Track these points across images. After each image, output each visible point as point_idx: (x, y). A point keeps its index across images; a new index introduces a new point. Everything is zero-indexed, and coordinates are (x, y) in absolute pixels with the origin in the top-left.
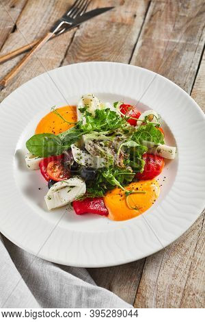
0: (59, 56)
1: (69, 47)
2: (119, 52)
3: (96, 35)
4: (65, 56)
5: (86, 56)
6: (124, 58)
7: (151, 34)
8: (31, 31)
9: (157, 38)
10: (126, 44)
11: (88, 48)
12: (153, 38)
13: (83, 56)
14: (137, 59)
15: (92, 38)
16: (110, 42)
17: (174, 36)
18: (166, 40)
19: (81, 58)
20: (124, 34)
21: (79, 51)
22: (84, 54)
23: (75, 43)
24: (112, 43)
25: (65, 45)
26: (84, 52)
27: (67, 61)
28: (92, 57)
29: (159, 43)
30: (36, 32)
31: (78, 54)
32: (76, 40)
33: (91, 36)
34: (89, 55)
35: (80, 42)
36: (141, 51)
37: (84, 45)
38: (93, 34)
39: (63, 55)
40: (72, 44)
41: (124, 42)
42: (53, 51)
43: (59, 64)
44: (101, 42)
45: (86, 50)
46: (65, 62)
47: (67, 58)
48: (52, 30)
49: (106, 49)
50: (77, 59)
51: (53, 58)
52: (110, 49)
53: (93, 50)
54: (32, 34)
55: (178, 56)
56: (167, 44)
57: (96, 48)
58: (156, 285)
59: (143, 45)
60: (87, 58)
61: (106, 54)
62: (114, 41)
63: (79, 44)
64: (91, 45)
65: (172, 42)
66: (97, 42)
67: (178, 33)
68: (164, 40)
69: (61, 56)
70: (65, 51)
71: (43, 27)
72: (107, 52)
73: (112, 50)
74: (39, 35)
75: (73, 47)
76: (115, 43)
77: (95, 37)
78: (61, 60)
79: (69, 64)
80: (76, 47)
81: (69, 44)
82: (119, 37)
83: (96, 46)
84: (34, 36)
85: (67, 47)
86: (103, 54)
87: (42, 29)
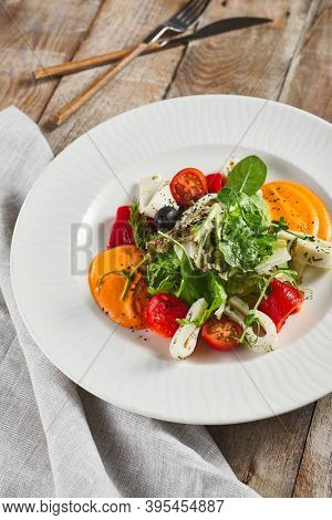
0: (163, 79)
1: (179, 63)
2: (263, 73)
3: (225, 44)
4: (174, 78)
5: (208, 79)
6: (271, 83)
7: (314, 46)
8: (117, 37)
9: (325, 53)
10: (273, 59)
11: (210, 66)
12: (318, 52)
13: (202, 78)
14: (292, 86)
15: (217, 49)
16: (247, 57)
19: (200, 81)
20: (271, 44)
21: (196, 71)
22: (204, 76)
23: (189, 58)
24: (250, 58)
25: (173, 61)
26: (204, 72)
27: (176, 85)
28: (218, 80)
29: (328, 61)
30: (125, 39)
31: (195, 75)
32: (191, 52)
33: (215, 45)
34: (213, 78)
35: (197, 55)
36: (298, 73)
37: (204, 61)
38: (218, 43)
39: (170, 76)
40: (185, 59)
41: (270, 58)
42: (153, 71)
43: (162, 92)
44: (232, 57)
45: (208, 69)
46: (174, 90)
47: (177, 81)
48: (147, 40)
49: (240, 68)
50: (193, 83)
51: (152, 81)
52: (247, 67)
53: (219, 69)
54: (119, 42)
57: (224, 66)
59: (301, 63)
60: (209, 82)
61: (241, 76)
62: (254, 54)
63: (198, 60)
64: (216, 61)
66: (225, 56)
69: (167, 80)
70: (172, 70)
71: (137, 32)
72: (243, 72)
73: (251, 70)
74: (130, 43)
75: (186, 64)
76: (255, 58)
77: (222, 48)
78: (166, 85)
79: (181, 95)
80: (190, 63)
81: (178, 59)
82: (262, 48)
83: (223, 62)
84: (122, 45)
85: (175, 64)
86: (236, 76)
87: (134, 35)
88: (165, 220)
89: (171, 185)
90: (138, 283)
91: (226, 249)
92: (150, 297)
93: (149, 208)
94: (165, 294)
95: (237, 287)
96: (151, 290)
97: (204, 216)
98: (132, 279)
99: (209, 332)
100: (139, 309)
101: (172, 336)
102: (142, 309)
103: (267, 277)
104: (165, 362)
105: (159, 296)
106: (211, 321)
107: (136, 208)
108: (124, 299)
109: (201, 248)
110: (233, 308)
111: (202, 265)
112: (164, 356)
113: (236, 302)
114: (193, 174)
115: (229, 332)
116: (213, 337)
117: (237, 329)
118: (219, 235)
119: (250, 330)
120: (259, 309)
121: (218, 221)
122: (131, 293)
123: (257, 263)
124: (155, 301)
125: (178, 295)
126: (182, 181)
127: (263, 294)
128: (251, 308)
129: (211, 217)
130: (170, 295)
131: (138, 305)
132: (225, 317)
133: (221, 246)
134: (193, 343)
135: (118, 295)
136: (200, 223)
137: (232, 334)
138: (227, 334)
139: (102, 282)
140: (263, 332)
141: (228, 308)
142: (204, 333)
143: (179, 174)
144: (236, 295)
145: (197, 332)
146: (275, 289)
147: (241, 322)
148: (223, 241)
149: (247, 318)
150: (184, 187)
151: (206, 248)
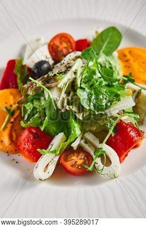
88: (40, 71)
89: (49, 45)
91: (83, 95)
92: (24, 129)
93: (30, 62)
94: (34, 128)
95: (91, 125)
96: (23, 124)
97: (68, 68)
98: (12, 114)
99: (66, 160)
100: (14, 138)
101: (37, 160)
102: (17, 138)
103: (115, 118)
104: (29, 182)
105: (29, 129)
106: (68, 151)
107: (21, 61)
108: (4, 129)
109: (63, 92)
110: (87, 142)
111: (63, 107)
113: (89, 136)
114: (66, 38)
115: (82, 161)
116: (68, 165)
117: (89, 158)
118: (79, 83)
119: (98, 160)
120: (107, 143)
121: (79, 72)
122: (10, 125)
123: (107, 107)
124: (26, 133)
125: (42, 129)
126: (57, 42)
127: (111, 132)
128: (101, 142)
129: (73, 69)
130: (37, 129)
131: (14, 134)
132: (80, 149)
133: (79, 92)
134: (52, 168)
136: (65, 72)
137: (84, 163)
138: (80, 162)
140: (107, 161)
141: (82, 142)
142: (62, 161)
143: (55, 38)
144: (91, 131)
145: (57, 159)
146: (121, 128)
147: (92, 153)
148: (81, 88)
149: (96, 149)
150: (58, 47)
151: (68, 93)
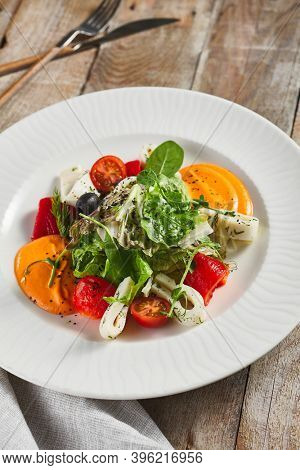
0: (78, 80)
1: (92, 64)
2: (174, 68)
3: (136, 44)
4: (88, 77)
5: (120, 77)
6: (183, 76)
7: (221, 40)
8: (31, 44)
9: (232, 46)
10: (183, 55)
11: (123, 64)
12: (225, 45)
13: (116, 77)
14: (203, 78)
15: (128, 49)
16: (158, 54)
17: (259, 41)
18: (247, 48)
19: (114, 80)
20: (180, 41)
21: (110, 70)
22: (117, 74)
23: (101, 59)
24: (161, 55)
25: (86, 63)
26: (119, 71)
27: (92, 85)
28: (131, 77)
29: (235, 53)
30: (38, 45)
31: (109, 74)
32: (103, 54)
33: (126, 46)
34: (127, 75)
35: (109, 56)
36: (209, 67)
37: (116, 61)
38: (129, 43)
39: (84, 77)
40: (98, 60)
41: (179, 54)
42: (67, 73)
43: (78, 92)
44: (143, 55)
45: (121, 68)
46: (89, 88)
47: (91, 81)
48: (60, 44)
49: (151, 66)
50: (107, 82)
51: (66, 83)
52: (157, 64)
53: (131, 67)
55: (268, 70)
56: (248, 54)
57: (136, 64)
58: (266, 428)
59: (210, 56)
60: (123, 79)
61: (153, 72)
62: (165, 51)
63: (109, 59)
64: (127, 60)
65: (257, 50)
66: (137, 55)
67: (265, 36)
68: (243, 47)
69: (81, 80)
70: (86, 71)
71: (49, 38)
72: (154, 68)
73: (162, 66)
74: (43, 49)
75: (99, 64)
76: (165, 55)
77: (133, 48)
78: (81, 85)
79: (96, 90)
80: (103, 64)
81: (91, 60)
82: (171, 46)
83: (135, 61)
84: (35, 52)
85: (89, 65)
86: (149, 72)
87: (47, 41)
88: (85, 204)
89: (91, 174)
90: (63, 269)
91: (148, 227)
92: (77, 281)
93: (70, 197)
94: (91, 277)
95: (162, 265)
96: (77, 273)
97: (124, 197)
98: (58, 266)
99: (138, 310)
100: (66, 295)
101: (101, 317)
102: (70, 294)
103: (192, 251)
104: (95, 343)
105: (85, 279)
106: (139, 299)
107: (58, 198)
108: (51, 286)
109: (123, 227)
110: (160, 285)
111: (126, 244)
112: (94, 337)
113: (162, 278)
114: (112, 161)
115: (157, 309)
116: (142, 314)
117: (165, 304)
118: (141, 213)
119: (177, 305)
120: (185, 283)
121: (139, 201)
122: (57, 280)
123: (180, 238)
124: (83, 284)
125: (104, 275)
126: (101, 169)
127: (188, 268)
128: (178, 283)
129: (131, 198)
130: (96, 277)
131: (65, 290)
132: (153, 295)
133: (143, 224)
134: (122, 321)
135: (45, 283)
136: (122, 202)
137: (161, 309)
138: (155, 310)
139: (28, 272)
140: (190, 305)
141: (154, 286)
142: (133, 311)
143: (97, 163)
144: (163, 272)
145: (126, 311)
146: (200, 262)
147: (169, 298)
148: (145, 219)
149: (173, 292)
150: (103, 174)
151: (129, 227)
